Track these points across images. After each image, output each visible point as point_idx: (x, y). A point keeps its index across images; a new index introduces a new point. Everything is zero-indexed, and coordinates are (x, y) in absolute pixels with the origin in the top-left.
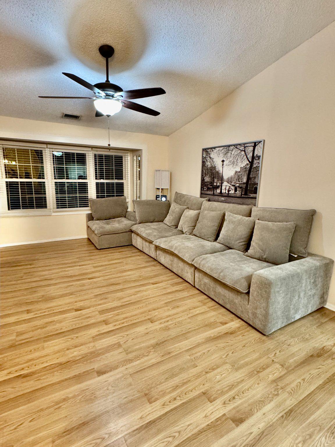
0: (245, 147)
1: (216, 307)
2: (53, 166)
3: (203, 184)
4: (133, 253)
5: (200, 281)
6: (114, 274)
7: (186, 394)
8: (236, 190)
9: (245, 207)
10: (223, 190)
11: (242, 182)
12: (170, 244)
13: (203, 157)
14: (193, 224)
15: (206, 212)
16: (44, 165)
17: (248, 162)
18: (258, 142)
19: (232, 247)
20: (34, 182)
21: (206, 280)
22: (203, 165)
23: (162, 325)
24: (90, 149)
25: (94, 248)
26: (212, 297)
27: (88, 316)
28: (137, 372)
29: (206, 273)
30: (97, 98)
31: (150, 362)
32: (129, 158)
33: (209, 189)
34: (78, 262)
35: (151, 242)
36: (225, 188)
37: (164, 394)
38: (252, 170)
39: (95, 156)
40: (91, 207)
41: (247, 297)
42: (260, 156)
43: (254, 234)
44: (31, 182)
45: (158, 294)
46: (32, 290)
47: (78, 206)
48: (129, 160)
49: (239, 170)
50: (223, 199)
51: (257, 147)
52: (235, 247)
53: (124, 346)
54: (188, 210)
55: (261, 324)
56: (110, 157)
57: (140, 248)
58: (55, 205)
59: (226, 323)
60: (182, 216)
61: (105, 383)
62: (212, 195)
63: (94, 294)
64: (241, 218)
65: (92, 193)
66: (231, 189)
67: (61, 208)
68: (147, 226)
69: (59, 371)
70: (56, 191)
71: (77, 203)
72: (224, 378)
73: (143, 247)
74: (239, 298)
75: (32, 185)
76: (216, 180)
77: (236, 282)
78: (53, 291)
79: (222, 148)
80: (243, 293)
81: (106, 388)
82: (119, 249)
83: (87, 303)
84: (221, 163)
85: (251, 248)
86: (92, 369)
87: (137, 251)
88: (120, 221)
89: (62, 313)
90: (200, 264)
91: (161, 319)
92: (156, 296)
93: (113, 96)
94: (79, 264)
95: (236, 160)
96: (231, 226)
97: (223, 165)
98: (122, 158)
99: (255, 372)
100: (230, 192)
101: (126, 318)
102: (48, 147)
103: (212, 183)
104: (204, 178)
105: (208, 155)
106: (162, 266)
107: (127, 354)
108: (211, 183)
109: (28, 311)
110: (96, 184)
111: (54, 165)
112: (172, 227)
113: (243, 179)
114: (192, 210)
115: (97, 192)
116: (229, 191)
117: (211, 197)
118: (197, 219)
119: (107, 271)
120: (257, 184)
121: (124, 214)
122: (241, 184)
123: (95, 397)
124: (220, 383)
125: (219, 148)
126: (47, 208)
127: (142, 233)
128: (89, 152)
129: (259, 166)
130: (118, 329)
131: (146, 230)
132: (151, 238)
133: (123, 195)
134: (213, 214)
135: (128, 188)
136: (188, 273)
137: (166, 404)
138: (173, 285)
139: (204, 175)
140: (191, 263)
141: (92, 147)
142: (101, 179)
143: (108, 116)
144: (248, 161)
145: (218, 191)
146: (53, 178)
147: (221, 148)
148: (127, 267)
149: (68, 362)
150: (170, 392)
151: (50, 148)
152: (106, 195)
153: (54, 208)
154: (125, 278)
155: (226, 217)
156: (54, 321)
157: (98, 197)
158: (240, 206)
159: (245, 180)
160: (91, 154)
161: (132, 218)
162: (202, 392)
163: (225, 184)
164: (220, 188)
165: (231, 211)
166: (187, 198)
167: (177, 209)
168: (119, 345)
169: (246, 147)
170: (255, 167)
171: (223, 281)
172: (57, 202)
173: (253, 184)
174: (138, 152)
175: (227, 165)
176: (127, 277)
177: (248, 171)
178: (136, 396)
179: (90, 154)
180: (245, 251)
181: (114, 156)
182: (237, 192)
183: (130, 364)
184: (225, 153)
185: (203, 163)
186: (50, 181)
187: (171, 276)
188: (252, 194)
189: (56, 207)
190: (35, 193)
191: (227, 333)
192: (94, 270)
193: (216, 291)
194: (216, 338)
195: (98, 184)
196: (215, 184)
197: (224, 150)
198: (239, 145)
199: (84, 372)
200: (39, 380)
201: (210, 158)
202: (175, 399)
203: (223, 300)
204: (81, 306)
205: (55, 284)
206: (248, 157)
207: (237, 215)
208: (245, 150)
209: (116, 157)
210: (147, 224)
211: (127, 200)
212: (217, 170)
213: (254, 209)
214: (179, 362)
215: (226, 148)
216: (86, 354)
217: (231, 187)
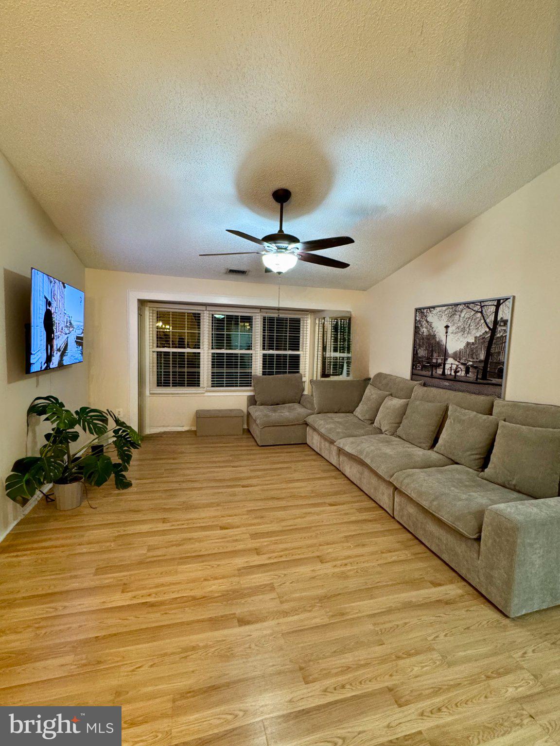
0: (482, 307)
1: (425, 555)
2: (211, 333)
3: (416, 360)
4: (306, 455)
5: (402, 510)
6: (277, 484)
7: (361, 683)
8: (467, 372)
9: (482, 398)
10: (446, 371)
11: (477, 359)
12: (359, 448)
13: (416, 320)
14: (397, 420)
15: (418, 403)
16: (201, 332)
17: (487, 330)
18: (503, 299)
19: (459, 462)
20: (188, 353)
21: (411, 510)
22: (415, 332)
23: (337, 570)
24: (258, 311)
25: (254, 443)
26: (419, 538)
27: (235, 538)
28: (293, 632)
29: (412, 499)
30: (267, 251)
31: (313, 621)
32: (309, 321)
33: (424, 367)
34: (232, 461)
35: (332, 442)
36: (451, 368)
37: (327, 675)
38: (494, 341)
39: (264, 319)
40: (254, 386)
41: (476, 545)
42: (507, 321)
43: (495, 443)
44: (184, 353)
45: (335, 522)
46: (171, 493)
47: (239, 385)
48: (309, 325)
49: (473, 341)
50: (447, 383)
51: (501, 306)
52: (463, 461)
53: (278, 590)
54: (390, 397)
55: (501, 596)
56: (283, 320)
57: (317, 450)
58: (210, 383)
59: (440, 585)
60: (381, 406)
61: (247, 638)
62: (429, 377)
63: (246, 509)
64: (475, 416)
65: (257, 367)
66: (459, 369)
67: (216, 386)
68: (329, 417)
69: (192, 608)
70: (212, 365)
71: (237, 381)
72: (426, 673)
73: (320, 449)
74: (464, 545)
75: (184, 356)
76: (435, 355)
77: (458, 519)
78: (195, 497)
79: (446, 307)
80: (470, 539)
81: (247, 646)
82: (287, 448)
83: (235, 520)
84: (444, 330)
85: (489, 466)
86: (232, 614)
87: (313, 453)
88: (292, 408)
89: (203, 528)
90: (402, 481)
91: (336, 559)
92: (331, 525)
93: (286, 249)
94: (232, 465)
95: (467, 326)
96: (458, 427)
97: (447, 333)
98: (300, 321)
99: (483, 676)
100: (458, 374)
101: (286, 549)
102: (207, 309)
103: (430, 358)
104: (417, 351)
105: (424, 317)
106: (346, 479)
107: (282, 602)
108: (428, 358)
109: (164, 521)
110: (263, 356)
111: (212, 331)
112: (366, 421)
113: (479, 354)
114: (397, 398)
115: (263, 367)
116: (456, 372)
117: (428, 380)
118: (403, 413)
119: (267, 479)
120: (503, 363)
121: (298, 398)
122: (477, 362)
123: (232, 654)
124: (418, 679)
125: (441, 308)
126: (199, 386)
127: (320, 427)
128: (257, 314)
129: (506, 336)
130: (272, 564)
131: (327, 423)
132: (332, 436)
133: (298, 372)
134: (429, 406)
135: (305, 362)
136: (383, 494)
137: (328, 690)
138: (360, 510)
139: (418, 347)
140: (388, 479)
141: (261, 308)
142: (270, 349)
143: (279, 273)
144: (486, 327)
145: (440, 371)
146: (211, 347)
147: (444, 308)
148: (296, 476)
149: (204, 597)
150: (337, 674)
151: (209, 311)
152: (275, 370)
153: (208, 387)
154: (292, 490)
155: (449, 413)
156: (193, 539)
157: (264, 373)
158: (473, 396)
159: (482, 357)
160: (260, 317)
161: (309, 406)
162: (387, 687)
163: (450, 361)
164: (442, 367)
165: (459, 405)
166: (391, 379)
167: (374, 396)
168: (272, 587)
169: (484, 306)
170: (498, 337)
171: (437, 515)
172: (212, 378)
173: (496, 363)
174: (321, 313)
175: (452, 333)
176: (295, 490)
177: (487, 343)
178: (287, 667)
179: (257, 317)
180: (480, 470)
181: (288, 319)
182: (470, 373)
183: (284, 619)
184: (450, 315)
185: (417, 329)
186: (206, 352)
187: (359, 496)
188: (494, 378)
189: (210, 384)
190: (187, 367)
191: (439, 601)
192: (249, 474)
193: (427, 529)
194: (419, 606)
195: (266, 356)
196: (434, 361)
197: (448, 310)
198: (472, 303)
199: (222, 617)
200: (166, 614)
201: (427, 322)
202: (343, 687)
203: (438, 545)
204: (228, 523)
205: (201, 488)
206: (488, 321)
207: (467, 411)
208: (482, 311)
209: (292, 320)
210: (330, 415)
211: (304, 379)
212: (437, 340)
213: (497, 402)
214: (356, 630)
215: (452, 308)
216: (227, 591)
217: (460, 366)
